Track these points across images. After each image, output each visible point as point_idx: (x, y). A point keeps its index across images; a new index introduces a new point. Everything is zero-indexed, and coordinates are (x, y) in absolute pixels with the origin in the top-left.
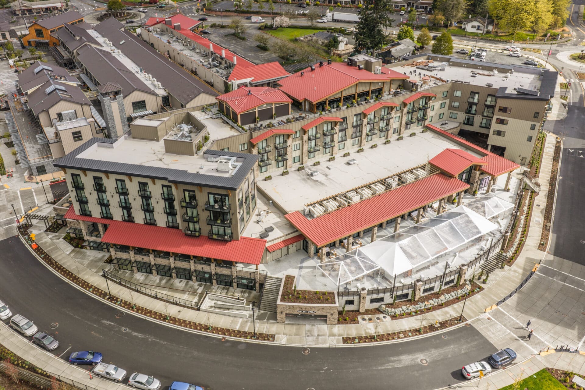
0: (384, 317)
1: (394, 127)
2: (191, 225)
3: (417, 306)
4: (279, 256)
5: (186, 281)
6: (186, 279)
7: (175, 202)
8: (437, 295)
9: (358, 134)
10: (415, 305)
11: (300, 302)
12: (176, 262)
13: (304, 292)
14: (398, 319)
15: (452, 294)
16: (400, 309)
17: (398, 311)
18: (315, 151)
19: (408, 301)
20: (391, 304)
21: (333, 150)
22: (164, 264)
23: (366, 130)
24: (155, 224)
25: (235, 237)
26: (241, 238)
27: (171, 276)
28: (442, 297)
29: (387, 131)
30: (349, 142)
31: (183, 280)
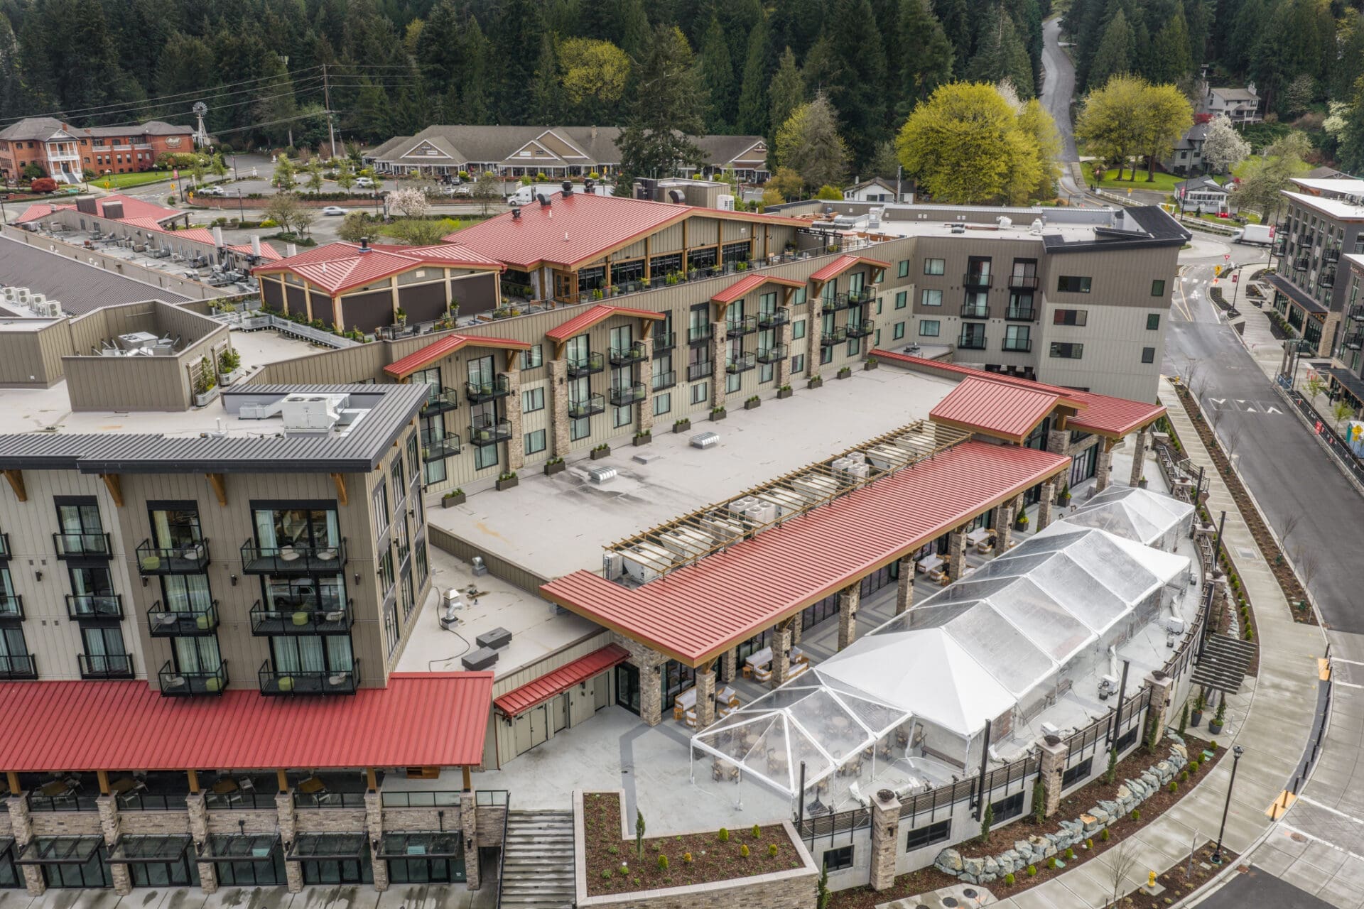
0: (968, 893)
1: (793, 354)
2: (185, 649)
3: (1061, 834)
4: (539, 736)
5: (172, 891)
6: (172, 884)
7: (113, 565)
8: (1106, 787)
9: (705, 368)
10: (1053, 832)
11: (667, 884)
12: (127, 815)
13: (672, 843)
14: (1018, 891)
15: (1148, 776)
16: (1013, 853)
17: (1007, 861)
18: (592, 412)
19: (1023, 821)
20: (975, 842)
21: (639, 414)
22: (74, 833)
23: (724, 352)
24: (31, 676)
25: (368, 678)
26: (393, 678)
27: (106, 883)
28: (1124, 793)
29: (779, 360)
30: (682, 392)
31: (161, 891)
